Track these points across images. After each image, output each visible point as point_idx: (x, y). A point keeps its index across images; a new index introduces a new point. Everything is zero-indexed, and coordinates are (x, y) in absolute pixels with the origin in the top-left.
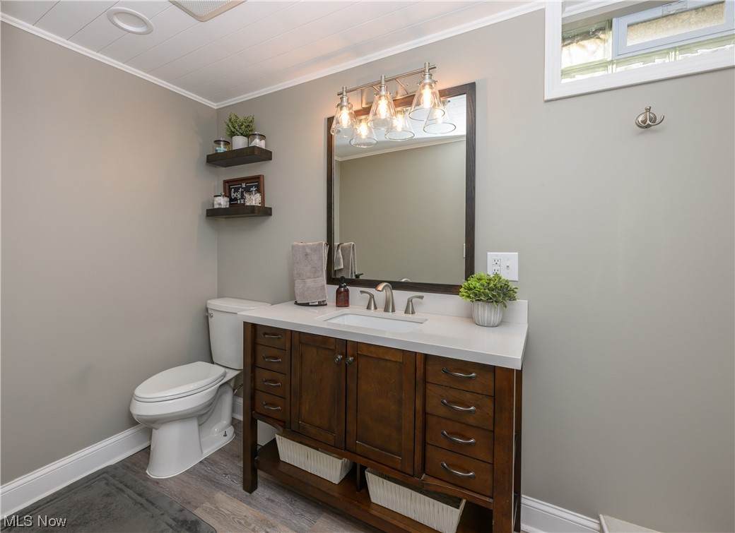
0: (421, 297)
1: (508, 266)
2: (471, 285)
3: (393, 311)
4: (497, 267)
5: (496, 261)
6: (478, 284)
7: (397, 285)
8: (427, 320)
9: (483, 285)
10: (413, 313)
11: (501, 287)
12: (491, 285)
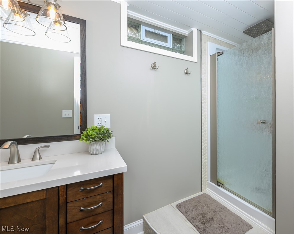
0: (48, 146)
1: (105, 121)
2: (89, 134)
3: (19, 161)
4: (99, 122)
5: (99, 119)
6: (93, 133)
7: (21, 142)
8: (56, 161)
9: (96, 133)
10: (40, 158)
11: (106, 132)
12: (102, 132)
